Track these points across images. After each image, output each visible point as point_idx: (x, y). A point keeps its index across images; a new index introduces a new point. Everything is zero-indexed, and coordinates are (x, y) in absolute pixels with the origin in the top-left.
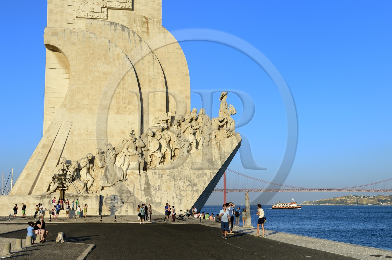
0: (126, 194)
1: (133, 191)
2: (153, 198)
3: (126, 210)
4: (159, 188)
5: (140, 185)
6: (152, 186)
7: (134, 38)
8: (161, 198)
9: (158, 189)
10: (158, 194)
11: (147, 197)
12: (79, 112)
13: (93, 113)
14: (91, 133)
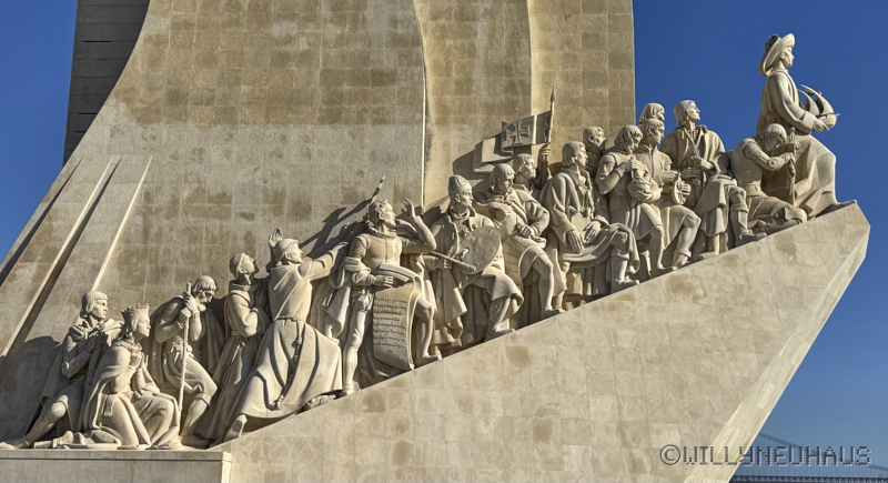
12: (180, 118)
13: (233, 122)
14: (223, 198)
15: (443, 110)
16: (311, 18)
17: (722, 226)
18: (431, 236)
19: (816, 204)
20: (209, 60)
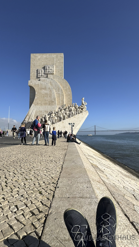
12: (38, 105)
13: (42, 105)
14: (41, 111)
15: (58, 104)
16: (48, 97)
17: (78, 112)
18: (57, 114)
19: (85, 111)
20: (40, 101)
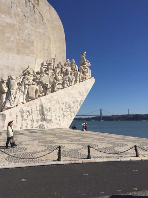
0: (26, 113)
1: (31, 111)
2: (46, 117)
3: (26, 125)
4: (50, 110)
5: (36, 107)
6: (45, 108)
7: (29, 5)
8: (51, 117)
9: (48, 110)
10: (49, 114)
11: (41, 116)
